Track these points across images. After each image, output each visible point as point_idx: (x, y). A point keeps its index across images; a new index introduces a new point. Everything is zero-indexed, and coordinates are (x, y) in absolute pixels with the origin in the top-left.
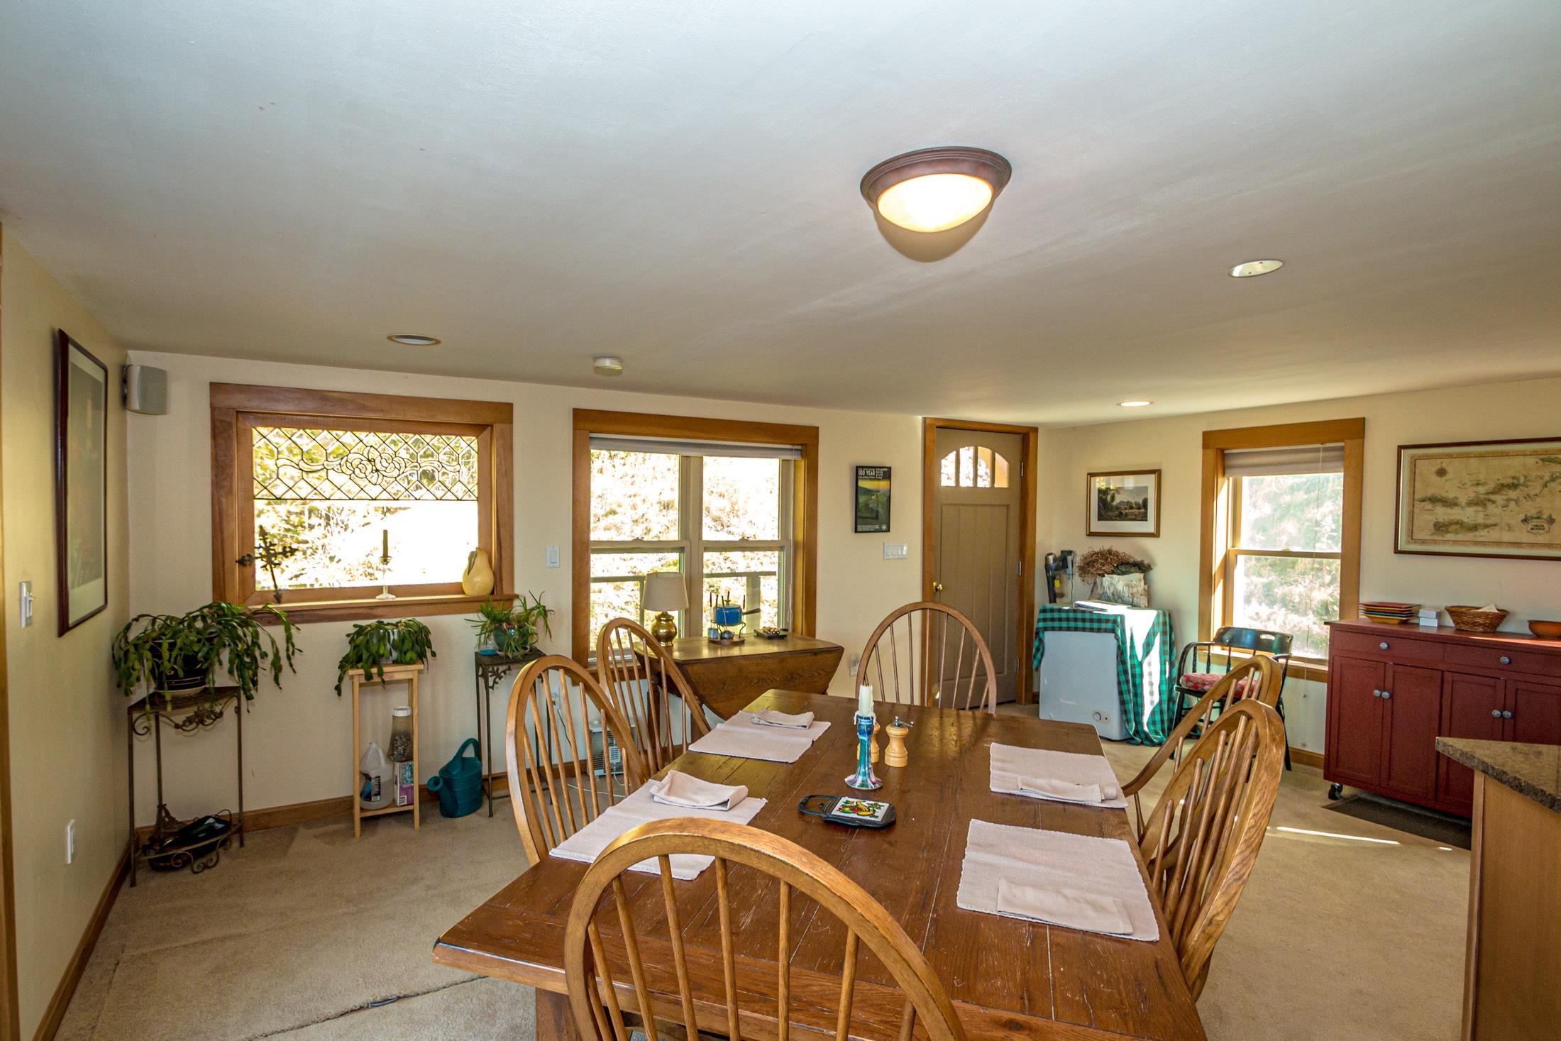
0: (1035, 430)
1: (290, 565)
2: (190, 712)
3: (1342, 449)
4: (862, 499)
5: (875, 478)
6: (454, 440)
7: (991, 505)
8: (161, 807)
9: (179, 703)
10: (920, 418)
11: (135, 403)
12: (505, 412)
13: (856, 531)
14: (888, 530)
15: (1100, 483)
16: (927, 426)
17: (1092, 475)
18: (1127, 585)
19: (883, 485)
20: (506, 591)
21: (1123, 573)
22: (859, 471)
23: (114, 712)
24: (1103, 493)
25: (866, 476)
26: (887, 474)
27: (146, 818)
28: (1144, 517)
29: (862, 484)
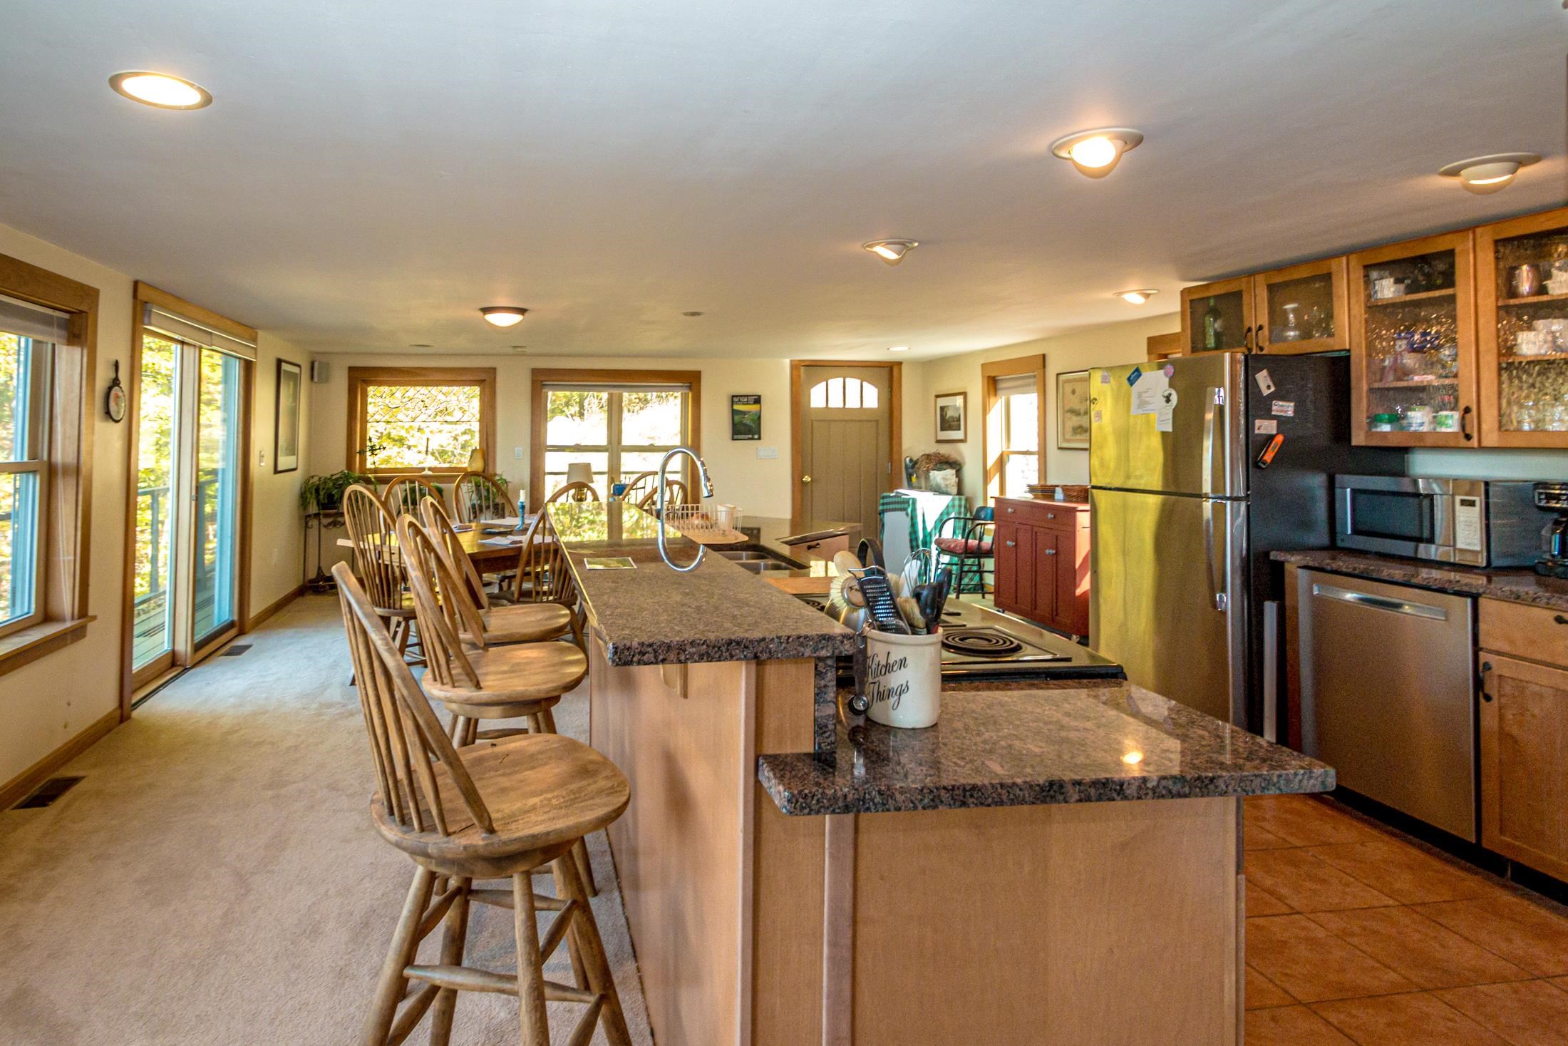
0: (900, 364)
1: (381, 455)
2: (330, 520)
3: (1035, 376)
4: (737, 418)
5: (747, 403)
6: (467, 389)
7: (860, 421)
8: (319, 568)
9: (326, 516)
10: (787, 362)
11: (316, 379)
12: (492, 371)
13: (733, 439)
14: (759, 438)
15: (942, 402)
16: (795, 366)
17: (937, 396)
18: (944, 479)
19: (753, 408)
20: (491, 471)
21: (940, 470)
22: (735, 399)
23: (300, 518)
24: (942, 409)
25: (739, 402)
26: (758, 400)
27: (312, 574)
28: (959, 429)
29: (736, 407)
